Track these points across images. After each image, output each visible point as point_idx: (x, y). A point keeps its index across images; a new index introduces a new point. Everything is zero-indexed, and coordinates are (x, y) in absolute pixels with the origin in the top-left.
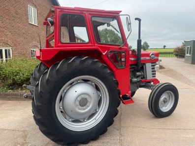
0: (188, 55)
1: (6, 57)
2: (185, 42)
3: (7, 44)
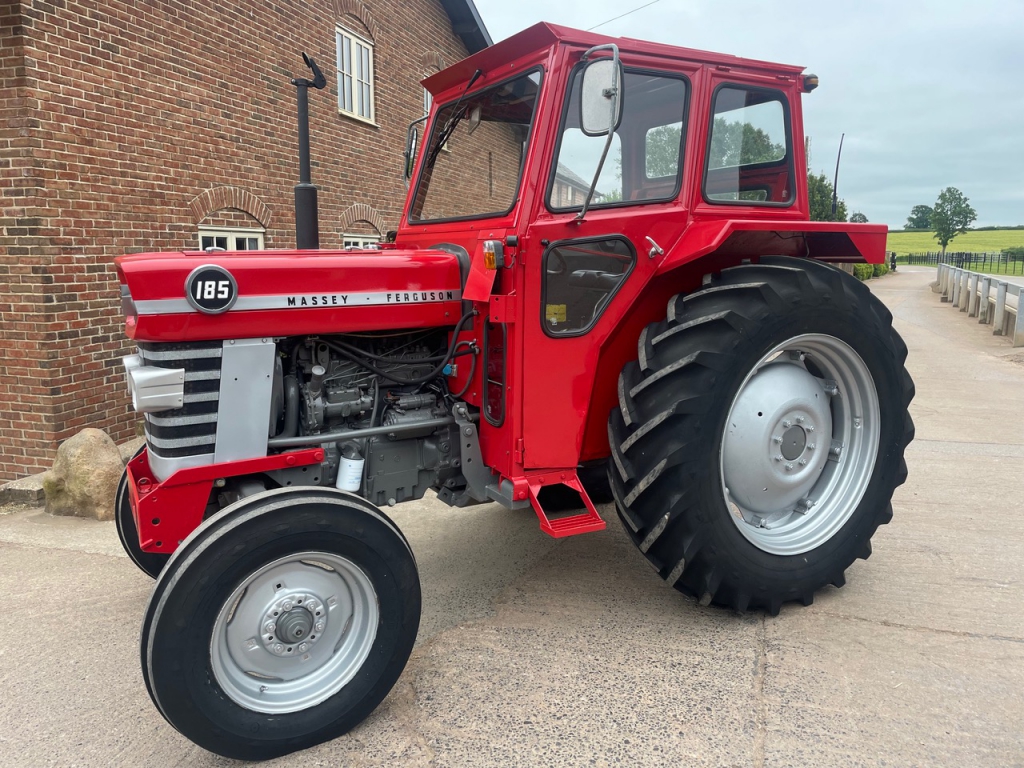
3: (244, 215)
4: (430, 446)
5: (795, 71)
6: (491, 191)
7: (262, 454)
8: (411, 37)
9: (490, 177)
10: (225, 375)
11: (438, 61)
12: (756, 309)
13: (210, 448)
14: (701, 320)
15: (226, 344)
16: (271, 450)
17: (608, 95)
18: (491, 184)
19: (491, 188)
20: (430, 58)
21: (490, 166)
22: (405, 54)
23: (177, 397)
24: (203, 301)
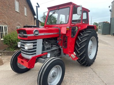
0: (100, 30)
1: (5, 31)
2: (94, 23)
3: (5, 23)
4: (56, 51)
5: (88, 10)
7: (41, 54)
10: (37, 44)
12: (90, 34)
13: (35, 54)
14: (86, 35)
15: (37, 40)
16: (42, 53)
17: (81, 11)
21: (31, 18)
23: (32, 47)
24: (36, 34)
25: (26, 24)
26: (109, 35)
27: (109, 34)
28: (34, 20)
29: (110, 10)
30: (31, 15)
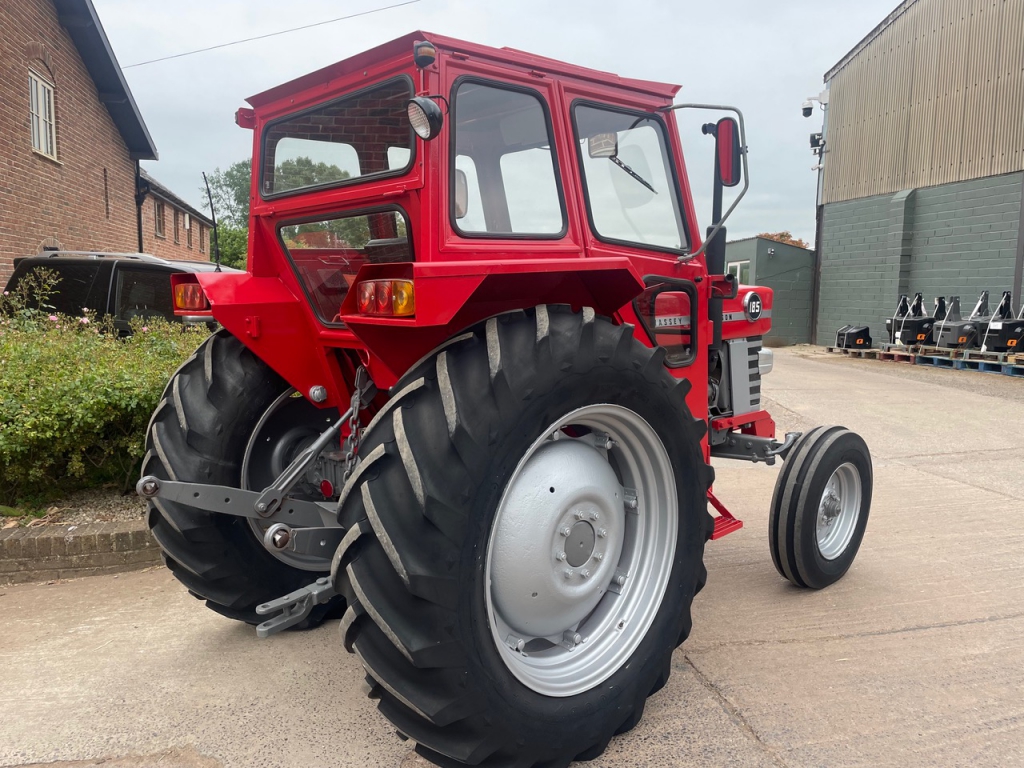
6: (108, 213)
8: (13, 21)
9: (107, 196)
11: (44, 54)
18: (107, 205)
19: (107, 209)
20: (35, 49)
21: (106, 184)
22: (6, 39)
25: (50, 241)
26: (809, 350)
27: (811, 338)
28: (139, 201)
29: (814, 142)
30: (108, 154)
